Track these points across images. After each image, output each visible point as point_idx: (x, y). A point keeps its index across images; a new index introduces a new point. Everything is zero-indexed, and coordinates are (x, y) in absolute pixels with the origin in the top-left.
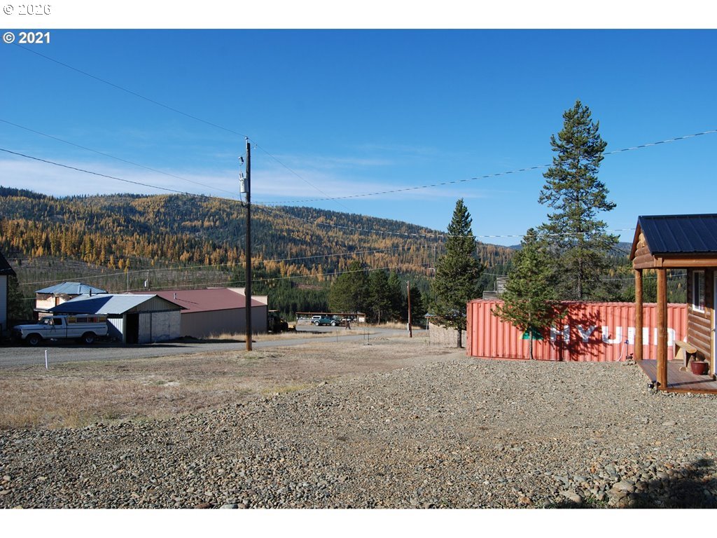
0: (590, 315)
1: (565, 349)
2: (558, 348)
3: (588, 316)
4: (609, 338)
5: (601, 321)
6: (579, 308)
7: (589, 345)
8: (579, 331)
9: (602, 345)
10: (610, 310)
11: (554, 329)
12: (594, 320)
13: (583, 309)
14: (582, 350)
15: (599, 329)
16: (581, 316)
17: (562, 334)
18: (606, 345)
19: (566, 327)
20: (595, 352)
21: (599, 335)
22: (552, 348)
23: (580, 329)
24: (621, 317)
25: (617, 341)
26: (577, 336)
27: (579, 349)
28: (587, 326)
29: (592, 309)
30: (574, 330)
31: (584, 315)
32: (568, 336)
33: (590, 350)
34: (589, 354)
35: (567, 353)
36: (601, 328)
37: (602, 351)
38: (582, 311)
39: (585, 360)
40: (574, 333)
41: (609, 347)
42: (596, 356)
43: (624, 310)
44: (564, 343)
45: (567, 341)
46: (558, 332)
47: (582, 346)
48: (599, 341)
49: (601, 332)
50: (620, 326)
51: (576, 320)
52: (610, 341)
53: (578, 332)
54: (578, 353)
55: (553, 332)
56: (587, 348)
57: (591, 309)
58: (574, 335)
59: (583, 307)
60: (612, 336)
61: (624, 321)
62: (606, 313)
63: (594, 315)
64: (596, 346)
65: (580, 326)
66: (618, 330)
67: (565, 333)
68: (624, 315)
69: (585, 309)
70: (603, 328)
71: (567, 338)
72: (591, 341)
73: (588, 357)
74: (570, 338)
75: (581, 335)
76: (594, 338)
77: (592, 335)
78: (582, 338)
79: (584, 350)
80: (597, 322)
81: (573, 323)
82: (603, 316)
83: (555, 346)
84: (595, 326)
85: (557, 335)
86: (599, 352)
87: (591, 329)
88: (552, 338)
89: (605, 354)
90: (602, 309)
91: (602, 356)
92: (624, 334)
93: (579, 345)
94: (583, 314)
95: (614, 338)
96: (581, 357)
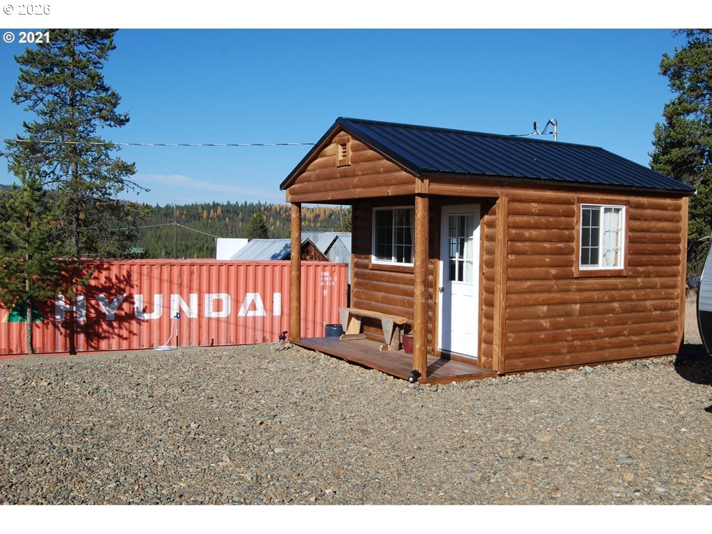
0: (117, 278)
1: (78, 333)
2: (68, 331)
3: (114, 280)
4: (144, 311)
5: (132, 286)
6: (100, 268)
7: (115, 324)
8: (101, 303)
9: (134, 322)
10: (145, 270)
11: (61, 303)
12: (122, 286)
13: (106, 269)
14: (105, 331)
15: (130, 299)
16: (103, 280)
17: (74, 309)
18: (139, 322)
19: (81, 298)
20: (125, 333)
21: (130, 308)
22: (58, 333)
23: (102, 300)
24: (161, 280)
25: (155, 316)
26: (98, 311)
27: (101, 330)
28: (112, 295)
29: (120, 268)
30: (93, 302)
31: (108, 279)
32: (84, 312)
33: (116, 331)
34: (116, 337)
35: (82, 338)
36: (133, 298)
37: (135, 332)
38: (105, 273)
39: (109, 346)
40: (93, 307)
41: (145, 325)
42: (126, 339)
44: (78, 323)
45: (82, 320)
46: (68, 306)
47: (105, 326)
48: (131, 316)
49: (133, 303)
50: (160, 292)
51: (95, 287)
52: (146, 316)
53: (98, 305)
54: (100, 337)
55: (59, 306)
56: (113, 328)
57: (117, 270)
58: (93, 311)
59: (105, 266)
60: (148, 309)
61: (166, 285)
62: (140, 274)
63: (122, 278)
64: (126, 324)
65: (102, 295)
66: (157, 299)
67: (77, 307)
68: (166, 276)
69: (108, 269)
70: (137, 297)
71: (81, 316)
72: (120, 319)
73: (114, 342)
74: (87, 316)
75: (104, 309)
76: (123, 313)
77: (120, 308)
78: (105, 314)
79: (109, 332)
80: (128, 288)
81: (91, 292)
82: (135, 278)
83: (63, 330)
84: (125, 295)
85: (66, 312)
86: (130, 332)
87: (118, 300)
88: (58, 317)
89: (139, 335)
90: (135, 268)
91: (135, 339)
92: (166, 305)
93: (100, 325)
94: (106, 278)
95: (151, 311)
96: (104, 344)
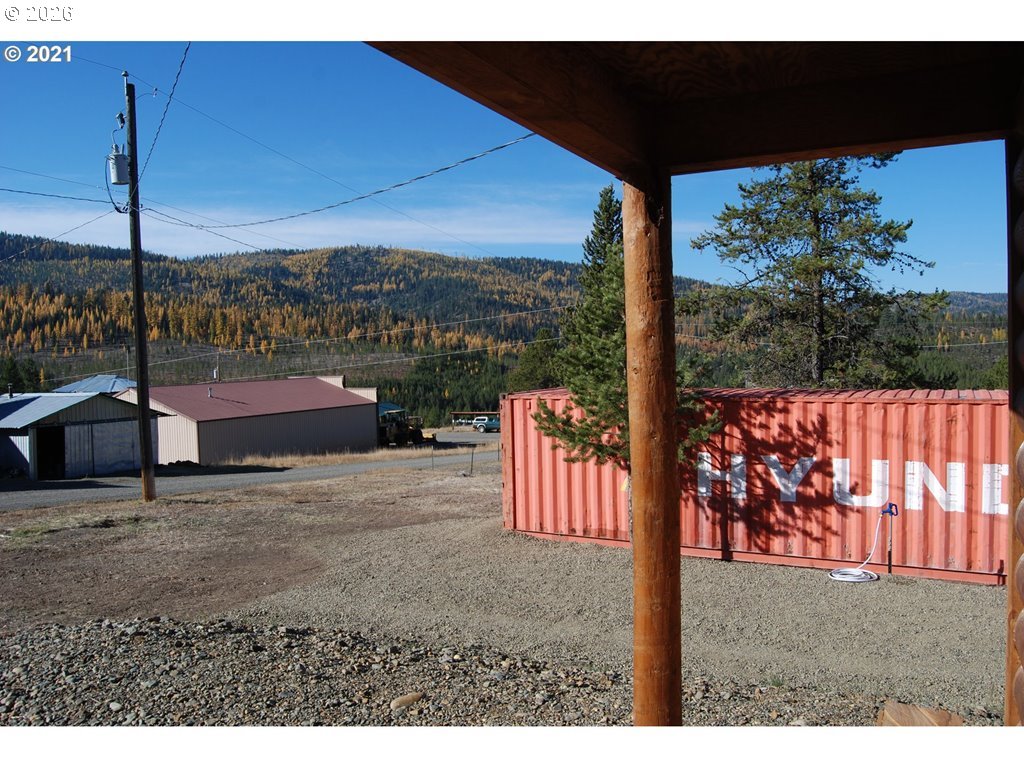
0: (801, 427)
1: (734, 520)
2: (718, 515)
3: (795, 431)
4: (853, 491)
5: (829, 443)
6: (769, 409)
7: (797, 511)
8: (773, 471)
9: (833, 510)
10: (853, 412)
11: (706, 466)
12: (811, 442)
13: (780, 411)
14: (779, 521)
15: (824, 467)
16: (775, 431)
17: (728, 478)
18: (843, 510)
19: (738, 460)
20: (815, 528)
21: (824, 484)
22: (702, 516)
23: (774, 465)
24: (884, 434)
25: (875, 500)
26: (768, 486)
27: (772, 519)
28: (793, 457)
29: (805, 410)
30: (759, 468)
31: (785, 428)
32: (744, 484)
33: (800, 523)
34: (799, 535)
35: (740, 529)
36: (830, 464)
37: (834, 528)
38: (778, 418)
39: (787, 547)
40: (759, 476)
41: (853, 518)
42: (817, 540)
43: (895, 413)
44: (733, 502)
45: (741, 498)
46: (718, 473)
47: (780, 514)
48: (824, 500)
49: (831, 475)
50: (884, 457)
51: (763, 443)
52: (856, 501)
53: (768, 473)
54: (770, 531)
55: (704, 472)
56: (794, 517)
57: (802, 411)
58: (759, 483)
59: (780, 404)
60: (861, 486)
61: (895, 445)
62: (844, 422)
63: (810, 428)
64: (818, 513)
65: (774, 457)
66: (877, 468)
67: (734, 475)
68: (895, 426)
69: (785, 411)
70: (837, 464)
71: (739, 491)
72: (803, 500)
73: (796, 542)
74: (749, 491)
75: (777, 481)
76: (811, 492)
77: (806, 482)
78: (779, 490)
79: (786, 524)
80: (820, 446)
81: (754, 450)
82: (834, 427)
83: (709, 512)
84: (815, 459)
85: (715, 482)
86: (827, 528)
87: (803, 467)
88: (703, 490)
89: (842, 535)
90: (834, 411)
91: (834, 542)
92: (895, 482)
93: (771, 509)
94: (781, 426)
95: (866, 492)
96: (777, 544)
